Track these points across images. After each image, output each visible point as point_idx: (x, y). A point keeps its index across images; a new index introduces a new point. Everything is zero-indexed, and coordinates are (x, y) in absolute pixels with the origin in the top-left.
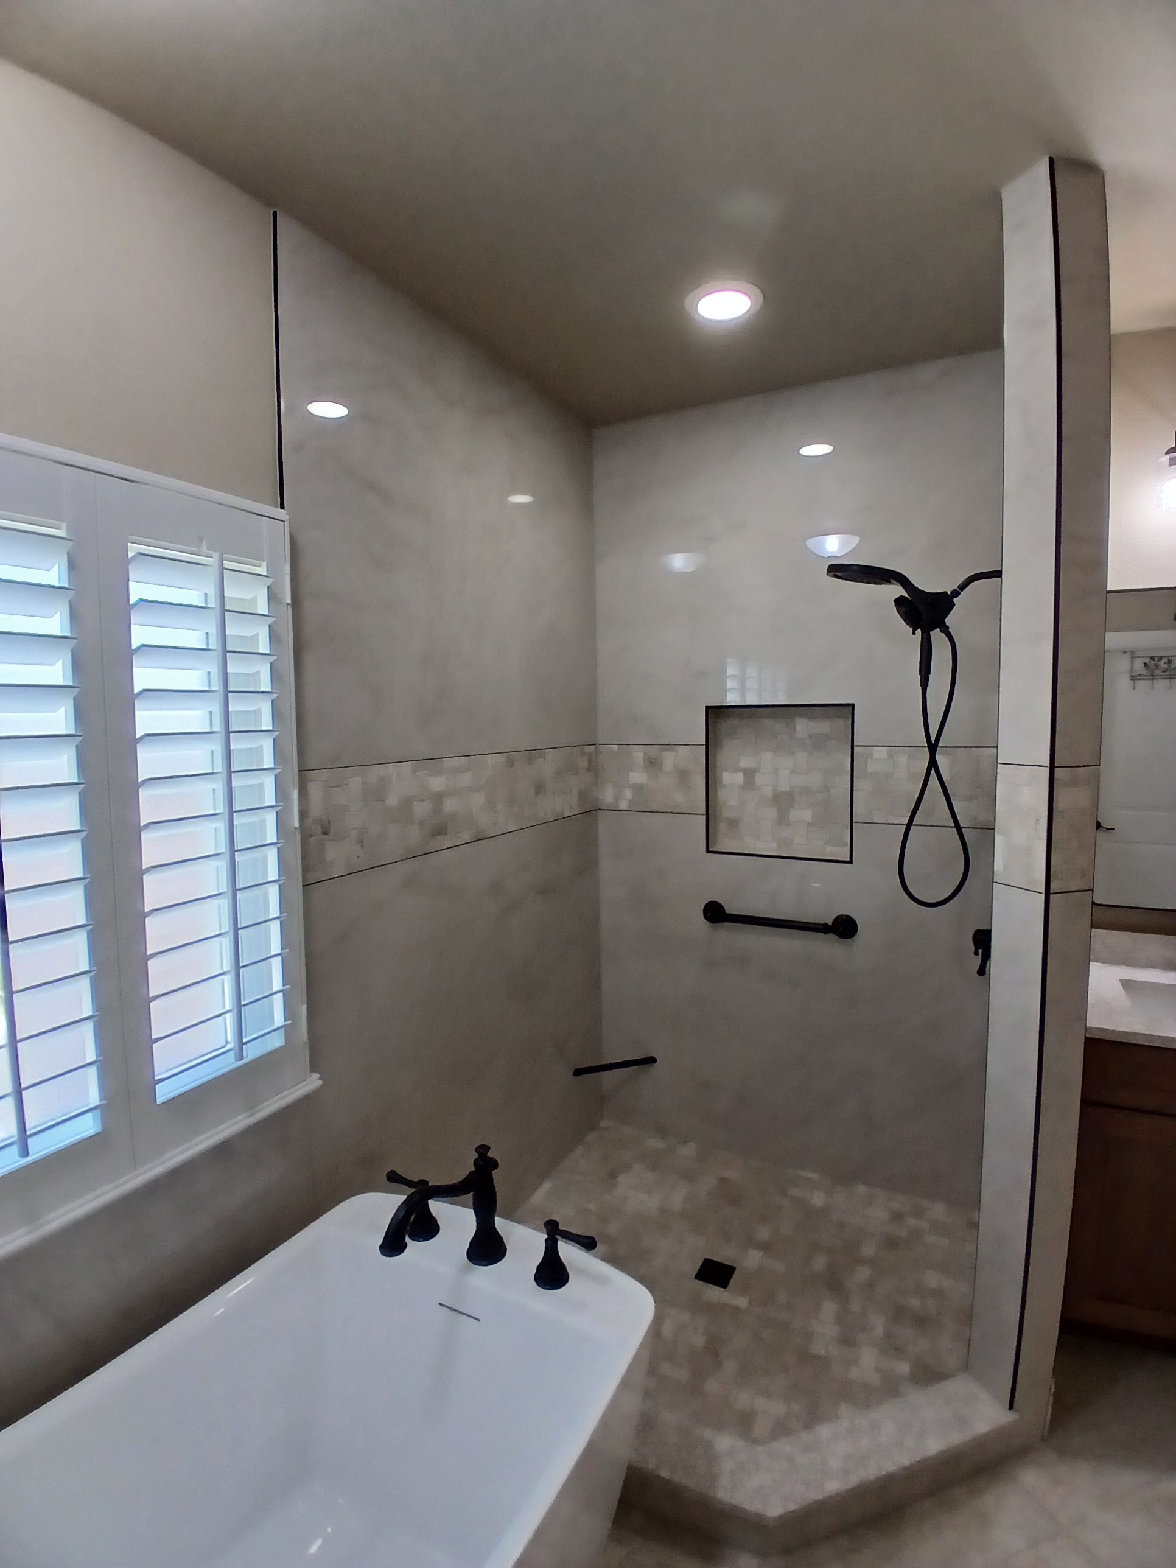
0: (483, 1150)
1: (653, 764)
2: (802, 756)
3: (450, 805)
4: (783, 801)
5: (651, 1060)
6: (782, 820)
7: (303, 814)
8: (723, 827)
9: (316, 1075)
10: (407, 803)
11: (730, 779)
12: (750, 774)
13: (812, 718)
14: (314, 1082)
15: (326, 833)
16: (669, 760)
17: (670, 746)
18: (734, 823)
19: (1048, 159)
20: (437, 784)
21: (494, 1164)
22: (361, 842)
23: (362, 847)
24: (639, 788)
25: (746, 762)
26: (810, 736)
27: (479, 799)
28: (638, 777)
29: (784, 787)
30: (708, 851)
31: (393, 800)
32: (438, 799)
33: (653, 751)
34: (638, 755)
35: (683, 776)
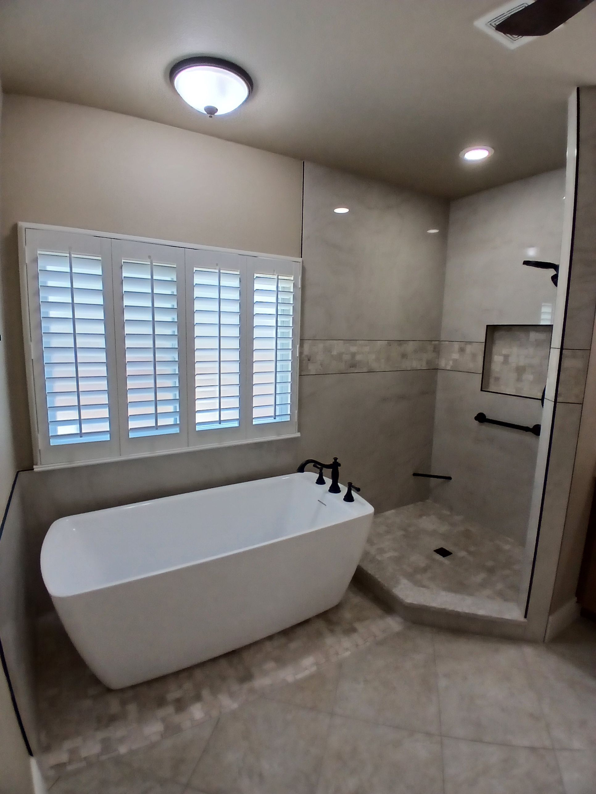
0: (336, 459)
1: (462, 350)
2: (531, 350)
3: (358, 357)
4: (520, 370)
5: (450, 478)
6: (519, 379)
7: (301, 353)
8: (492, 381)
9: (300, 433)
10: (340, 355)
11: (497, 359)
12: (506, 357)
13: (537, 331)
14: (298, 435)
15: (309, 360)
16: (469, 349)
17: (470, 343)
18: (497, 379)
19: (576, 88)
20: (354, 349)
21: (339, 465)
22: (321, 365)
23: (322, 367)
24: (455, 361)
25: (505, 351)
26: (536, 340)
27: (373, 357)
28: (456, 356)
29: (522, 363)
30: (481, 390)
31: (335, 353)
32: (353, 355)
33: (462, 345)
34: (456, 346)
35: (474, 356)
